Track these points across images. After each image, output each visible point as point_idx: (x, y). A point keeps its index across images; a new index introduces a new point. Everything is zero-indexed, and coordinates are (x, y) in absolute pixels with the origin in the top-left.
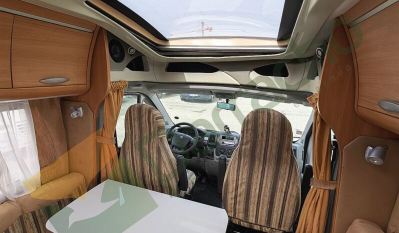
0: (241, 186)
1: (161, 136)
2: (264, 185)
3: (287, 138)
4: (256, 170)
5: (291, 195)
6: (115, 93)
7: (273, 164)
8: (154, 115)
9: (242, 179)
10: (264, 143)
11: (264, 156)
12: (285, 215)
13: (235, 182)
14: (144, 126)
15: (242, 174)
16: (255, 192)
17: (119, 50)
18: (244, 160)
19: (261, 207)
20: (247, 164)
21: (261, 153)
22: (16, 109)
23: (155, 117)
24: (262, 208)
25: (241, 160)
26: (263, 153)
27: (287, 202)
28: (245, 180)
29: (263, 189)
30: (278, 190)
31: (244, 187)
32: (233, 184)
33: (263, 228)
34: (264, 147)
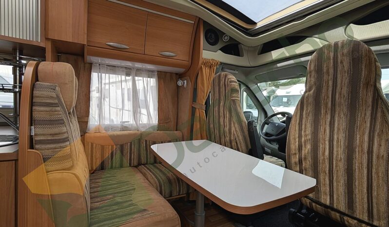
0: (305, 145)
1: (234, 98)
2: (335, 143)
3: (364, 70)
4: (322, 122)
5: (378, 157)
6: (207, 68)
7: (345, 110)
8: (228, 79)
9: (306, 136)
10: (331, 83)
11: (332, 101)
12: (375, 194)
13: (297, 140)
14: (221, 90)
15: (305, 128)
16: (324, 154)
17: (214, 36)
18: (307, 110)
19: (335, 178)
20: (311, 114)
21: (328, 97)
22: (152, 78)
23: (229, 80)
24: (338, 182)
25: (303, 111)
26: (330, 96)
27: (374, 170)
28: (309, 137)
29: (335, 149)
30: (357, 150)
31: (309, 147)
32: (296, 143)
33: (345, 218)
34: (330, 89)
